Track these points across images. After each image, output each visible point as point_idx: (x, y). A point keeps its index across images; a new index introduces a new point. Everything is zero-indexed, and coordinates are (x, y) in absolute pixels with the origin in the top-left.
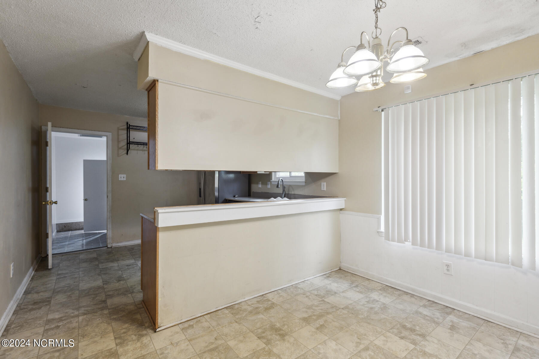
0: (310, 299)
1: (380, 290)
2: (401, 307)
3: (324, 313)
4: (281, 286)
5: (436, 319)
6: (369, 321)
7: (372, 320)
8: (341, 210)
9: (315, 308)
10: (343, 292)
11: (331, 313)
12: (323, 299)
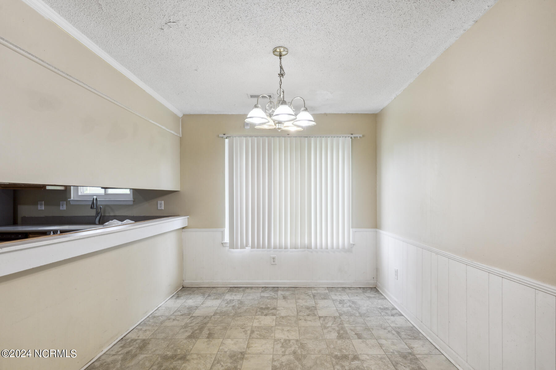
0: (178, 320)
1: (228, 292)
2: (250, 298)
3: (202, 325)
4: (138, 321)
5: (274, 297)
6: (239, 315)
7: (241, 313)
8: (183, 228)
9: (191, 325)
10: (202, 304)
11: (208, 322)
12: (191, 315)
